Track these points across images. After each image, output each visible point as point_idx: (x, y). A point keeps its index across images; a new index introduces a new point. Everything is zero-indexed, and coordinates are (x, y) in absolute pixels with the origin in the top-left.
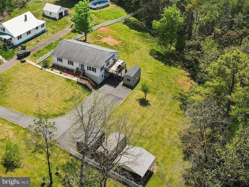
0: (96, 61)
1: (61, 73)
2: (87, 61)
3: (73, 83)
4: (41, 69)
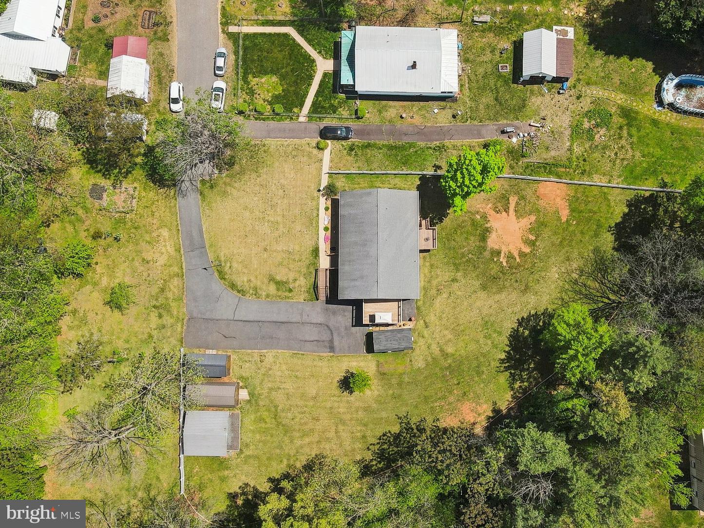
1: (326, 229)
3: (314, 264)
4: (319, 191)
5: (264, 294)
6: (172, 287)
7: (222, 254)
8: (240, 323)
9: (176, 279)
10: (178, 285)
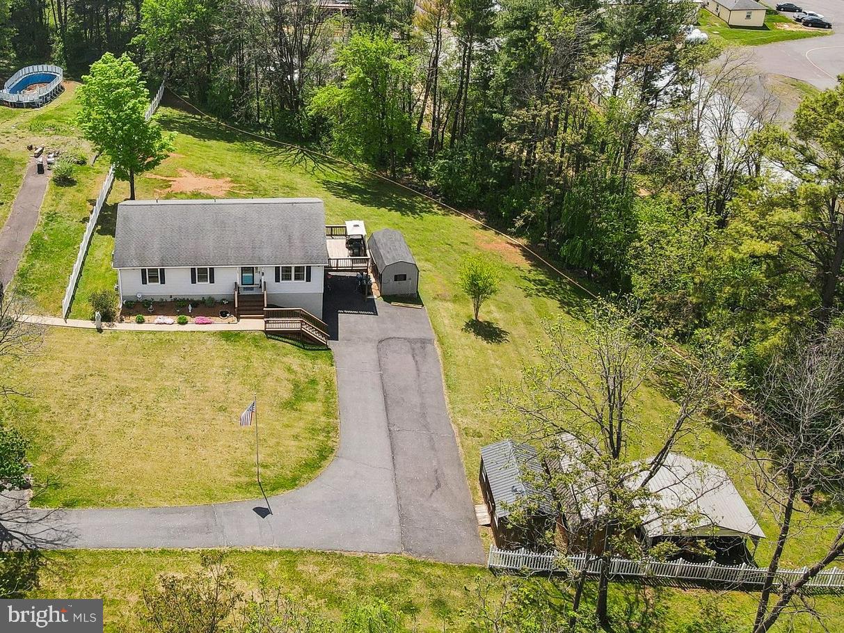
0: (297, 242)
1: (183, 323)
2: (267, 252)
3: (255, 339)
4: (100, 330)
5: (323, 419)
6: (321, 578)
7: (232, 480)
8: (399, 459)
9: (300, 568)
10: (316, 564)
